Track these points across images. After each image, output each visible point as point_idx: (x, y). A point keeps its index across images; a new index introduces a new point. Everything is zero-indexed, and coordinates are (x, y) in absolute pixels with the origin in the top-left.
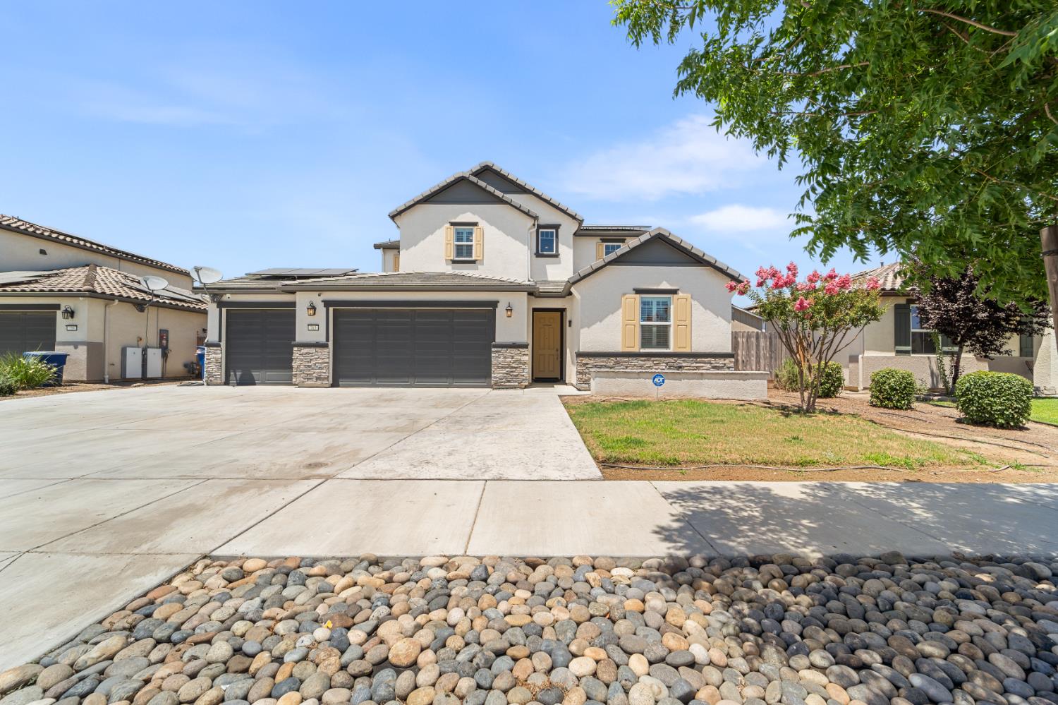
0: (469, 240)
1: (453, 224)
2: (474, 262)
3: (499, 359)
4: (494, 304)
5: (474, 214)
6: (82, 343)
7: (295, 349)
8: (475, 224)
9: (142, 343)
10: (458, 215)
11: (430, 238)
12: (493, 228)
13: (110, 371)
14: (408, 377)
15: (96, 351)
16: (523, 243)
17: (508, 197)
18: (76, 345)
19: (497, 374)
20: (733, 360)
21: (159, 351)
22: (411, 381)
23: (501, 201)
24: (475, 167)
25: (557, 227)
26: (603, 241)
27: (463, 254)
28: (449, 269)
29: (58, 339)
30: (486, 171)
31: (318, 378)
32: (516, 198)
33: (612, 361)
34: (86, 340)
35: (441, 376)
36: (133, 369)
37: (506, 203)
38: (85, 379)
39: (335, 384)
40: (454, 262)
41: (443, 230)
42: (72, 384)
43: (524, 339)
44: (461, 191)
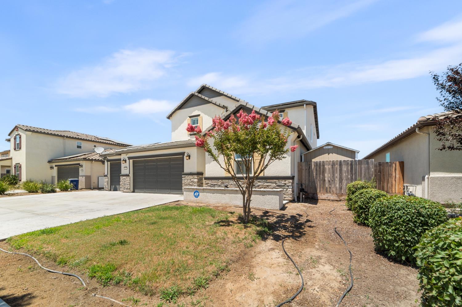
0: (197, 123)
1: (190, 117)
3: (186, 180)
4: (184, 153)
5: (198, 110)
7: (121, 177)
8: (199, 115)
10: (192, 113)
11: (182, 125)
12: (206, 116)
13: (94, 185)
15: (88, 178)
17: (210, 100)
18: (83, 176)
20: (291, 181)
23: (209, 102)
28: (189, 139)
29: (80, 174)
30: (203, 89)
31: (127, 189)
32: (214, 100)
34: (85, 175)
37: (210, 102)
38: (84, 188)
39: (134, 192)
40: (191, 135)
41: (187, 120)
42: (81, 189)
43: (195, 170)
44: (194, 101)
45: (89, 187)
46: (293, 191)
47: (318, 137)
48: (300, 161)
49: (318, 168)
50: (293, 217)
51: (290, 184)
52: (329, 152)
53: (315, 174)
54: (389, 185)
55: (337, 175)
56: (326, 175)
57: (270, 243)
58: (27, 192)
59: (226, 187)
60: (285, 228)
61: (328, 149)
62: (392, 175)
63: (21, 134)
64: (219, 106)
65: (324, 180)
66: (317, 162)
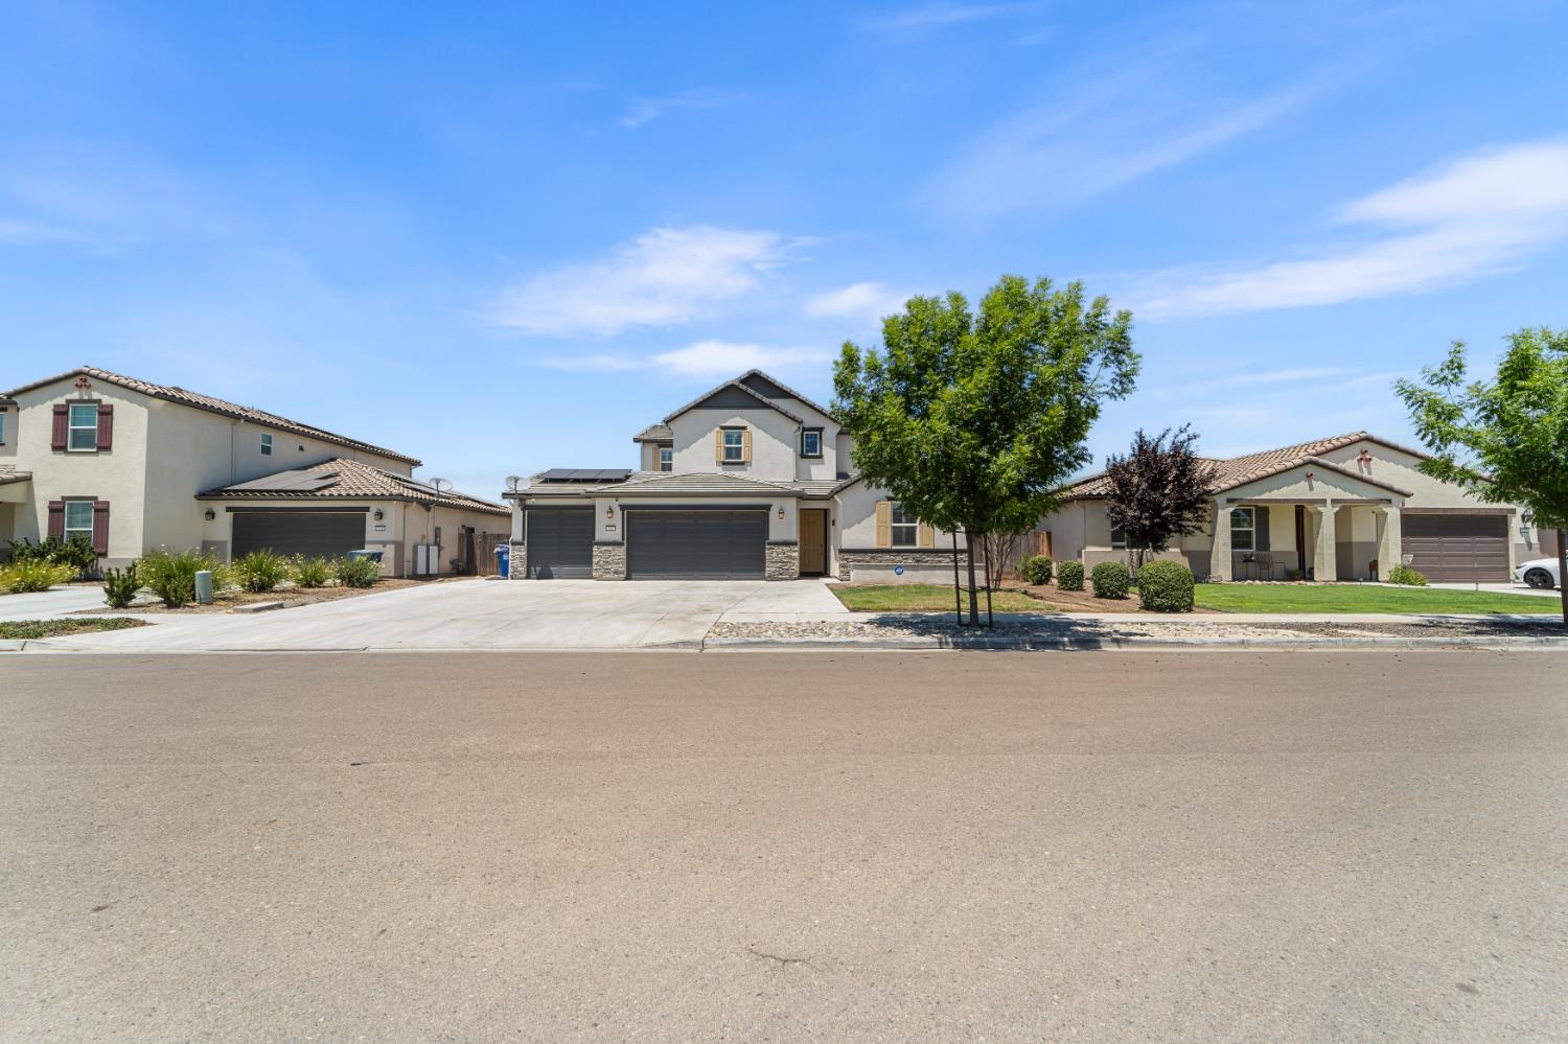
0: (739, 442)
1: (723, 428)
2: (742, 463)
3: (772, 554)
4: (768, 507)
5: (743, 418)
6: (391, 542)
7: (595, 548)
8: (744, 428)
9: (426, 541)
10: (726, 421)
11: (704, 439)
12: (761, 431)
13: (407, 568)
14: (693, 570)
15: (399, 549)
16: (790, 446)
17: (775, 403)
18: (386, 543)
19: (770, 569)
21: (436, 547)
22: (696, 574)
23: (767, 406)
24: (744, 375)
25: (820, 430)
27: (733, 456)
28: (720, 470)
29: (368, 538)
30: (754, 379)
31: (616, 572)
32: (780, 403)
33: (868, 557)
34: (392, 539)
35: (722, 570)
36: (422, 566)
37: (777, 410)
38: (392, 574)
39: (628, 578)
40: (724, 463)
41: (714, 433)
43: (793, 537)
44: (735, 398)
45: (401, 575)
63: (109, 401)
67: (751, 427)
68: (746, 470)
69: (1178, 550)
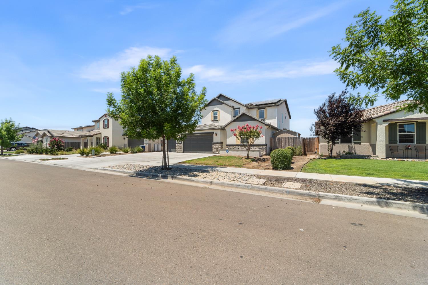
0: (217, 115)
1: (213, 111)
2: (218, 120)
3: (214, 146)
4: (213, 133)
5: (218, 107)
6: (148, 144)
7: (176, 145)
8: (218, 110)
9: (158, 143)
10: (214, 109)
11: (208, 115)
12: (222, 111)
13: (152, 149)
15: (150, 145)
16: (230, 114)
17: (224, 102)
18: (147, 144)
19: (214, 150)
20: (265, 146)
21: (161, 145)
23: (223, 104)
24: (217, 95)
25: (239, 108)
26: (259, 109)
27: (215, 119)
28: (212, 123)
29: (145, 143)
30: (220, 96)
31: (180, 151)
32: (227, 102)
33: (234, 147)
36: (156, 149)
38: (148, 151)
39: (183, 152)
40: (213, 121)
41: (211, 113)
42: (146, 152)
43: (219, 141)
44: (215, 102)
45: (150, 151)
46: (266, 151)
47: (290, 118)
48: (271, 137)
49: (279, 141)
50: (263, 159)
51: (265, 148)
52: (285, 132)
53: (277, 143)
54: (314, 148)
55: (287, 144)
56: (282, 144)
57: (255, 162)
58: (123, 152)
59: (238, 148)
60: (260, 161)
61: (285, 131)
62: (314, 143)
63: (108, 118)
64: (230, 106)
65: (282, 146)
66: (278, 138)
67: (220, 110)
68: (218, 122)
69: (369, 144)
